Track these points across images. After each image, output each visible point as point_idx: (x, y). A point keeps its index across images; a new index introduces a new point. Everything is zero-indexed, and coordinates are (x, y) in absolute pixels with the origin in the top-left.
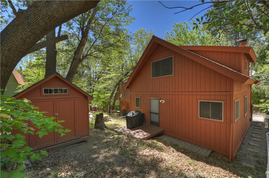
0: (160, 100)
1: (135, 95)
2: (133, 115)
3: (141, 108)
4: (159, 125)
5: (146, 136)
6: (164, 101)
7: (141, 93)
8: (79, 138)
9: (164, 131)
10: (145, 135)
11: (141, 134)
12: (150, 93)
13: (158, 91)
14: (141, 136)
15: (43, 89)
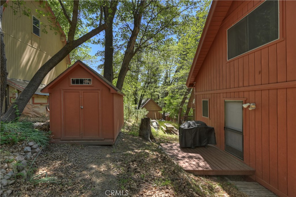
0: (245, 103)
1: (202, 95)
2: (189, 126)
3: (211, 117)
4: (243, 156)
5: (200, 169)
6: (253, 106)
7: (211, 92)
8: (103, 140)
9: (254, 172)
10: (199, 166)
11: (194, 163)
12: (225, 91)
13: (241, 84)
14: (192, 165)
15: (71, 79)
